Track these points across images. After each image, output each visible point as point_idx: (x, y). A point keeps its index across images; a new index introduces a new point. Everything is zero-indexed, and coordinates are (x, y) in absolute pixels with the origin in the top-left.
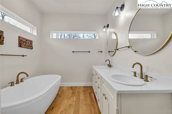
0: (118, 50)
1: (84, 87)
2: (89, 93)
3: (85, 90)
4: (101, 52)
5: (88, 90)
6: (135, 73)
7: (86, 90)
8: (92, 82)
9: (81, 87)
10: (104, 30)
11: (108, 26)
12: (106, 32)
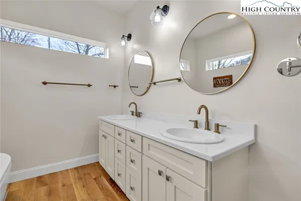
0: (155, 84)
1: (76, 169)
2: (95, 179)
3: (82, 177)
4: (115, 87)
5: (89, 174)
6: (196, 122)
7: (85, 175)
8: (98, 153)
9: (67, 170)
10: (123, 43)
11: (129, 37)
12: (125, 47)
